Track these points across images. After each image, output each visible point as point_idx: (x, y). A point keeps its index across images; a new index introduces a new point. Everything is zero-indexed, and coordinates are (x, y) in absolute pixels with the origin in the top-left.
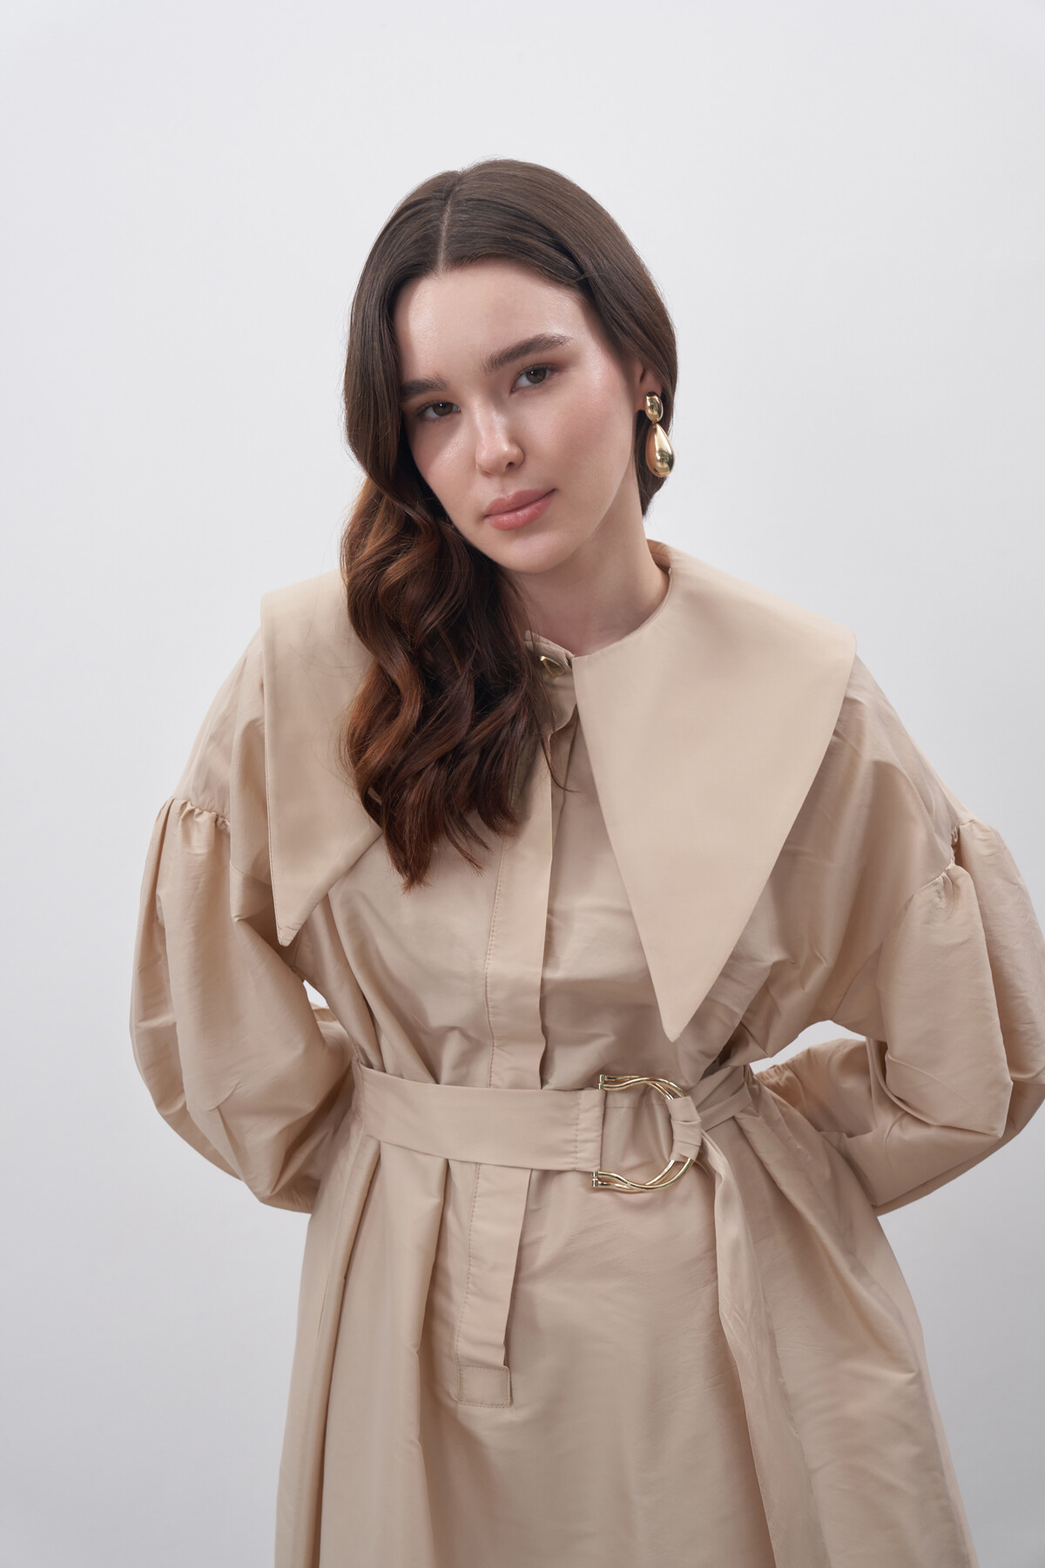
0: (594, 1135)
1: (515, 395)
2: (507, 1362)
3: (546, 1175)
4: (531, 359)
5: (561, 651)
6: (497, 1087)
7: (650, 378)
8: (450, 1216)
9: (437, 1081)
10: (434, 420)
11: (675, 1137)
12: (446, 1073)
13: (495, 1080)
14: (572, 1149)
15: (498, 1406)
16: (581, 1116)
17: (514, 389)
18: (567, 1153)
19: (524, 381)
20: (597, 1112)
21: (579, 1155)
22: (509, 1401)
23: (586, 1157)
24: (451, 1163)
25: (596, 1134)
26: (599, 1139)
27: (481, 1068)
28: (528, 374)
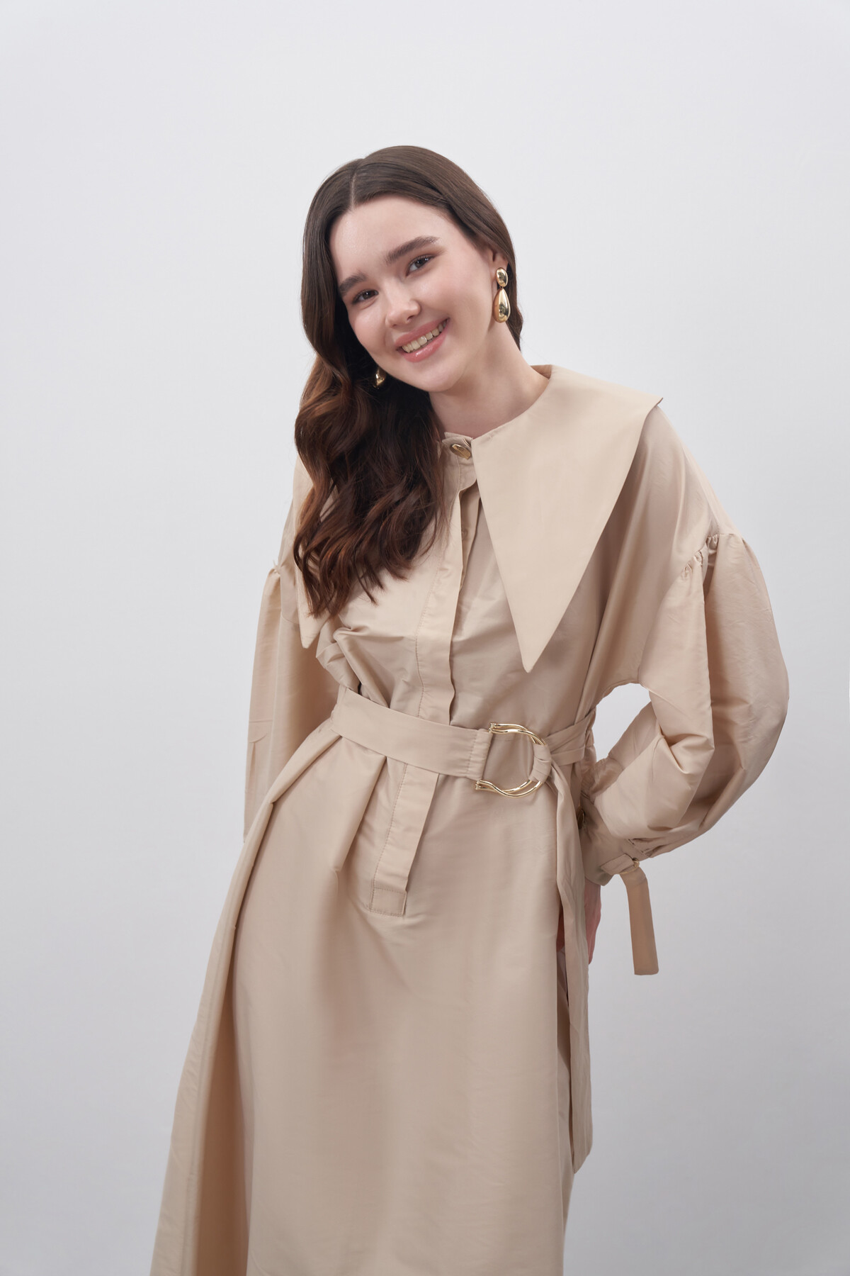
0: (481, 759)
1: (410, 276)
2: (407, 889)
3: (447, 777)
4: (414, 253)
5: (462, 438)
6: (422, 717)
7: (499, 258)
8: (381, 793)
9: (389, 706)
10: (363, 301)
11: (534, 767)
12: (394, 702)
13: (421, 713)
14: (466, 765)
15: (395, 915)
16: (475, 747)
17: (408, 273)
18: (462, 767)
19: (414, 267)
20: (485, 747)
21: (469, 769)
22: (402, 913)
23: (474, 771)
24: (388, 759)
25: (482, 759)
26: (484, 762)
27: (413, 704)
28: (416, 263)
